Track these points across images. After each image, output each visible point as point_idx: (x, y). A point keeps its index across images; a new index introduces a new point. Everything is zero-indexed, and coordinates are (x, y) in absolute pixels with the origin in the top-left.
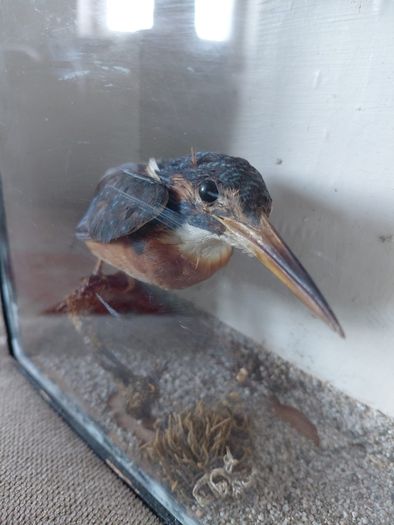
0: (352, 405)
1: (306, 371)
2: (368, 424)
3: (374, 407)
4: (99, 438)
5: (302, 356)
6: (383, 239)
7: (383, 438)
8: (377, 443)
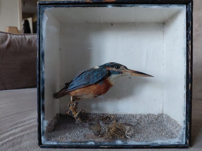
0: (133, 116)
1: (121, 114)
2: (138, 118)
3: (137, 114)
4: (93, 143)
5: (119, 110)
6: (130, 78)
7: (141, 120)
8: (141, 121)
